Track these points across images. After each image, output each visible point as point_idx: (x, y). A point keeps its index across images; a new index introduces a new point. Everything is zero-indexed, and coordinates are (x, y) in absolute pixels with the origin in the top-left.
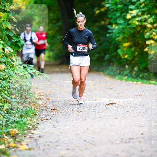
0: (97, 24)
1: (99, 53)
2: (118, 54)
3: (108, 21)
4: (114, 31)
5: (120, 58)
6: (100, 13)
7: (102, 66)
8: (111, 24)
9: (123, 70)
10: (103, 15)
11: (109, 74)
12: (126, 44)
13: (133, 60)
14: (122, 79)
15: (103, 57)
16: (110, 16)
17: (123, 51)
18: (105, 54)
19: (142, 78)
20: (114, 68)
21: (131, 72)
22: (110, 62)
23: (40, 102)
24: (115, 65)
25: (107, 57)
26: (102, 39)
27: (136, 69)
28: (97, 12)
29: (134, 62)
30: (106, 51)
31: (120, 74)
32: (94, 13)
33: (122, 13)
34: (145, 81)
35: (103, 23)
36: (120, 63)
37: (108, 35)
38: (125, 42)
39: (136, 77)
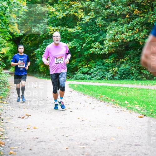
0: (32, 59)
1: (32, 69)
2: (39, 69)
3: (35, 58)
4: (38, 61)
5: (40, 71)
6: (33, 55)
7: (33, 73)
8: (36, 59)
9: (41, 75)
10: (34, 56)
11: (36, 77)
12: (42, 66)
13: (44, 71)
14: (40, 78)
15: (34, 71)
16: (36, 56)
17: (41, 68)
18: (34, 69)
19: (47, 78)
20: (38, 74)
21: (43, 76)
22: (36, 72)
23: (11, 86)
24: (38, 73)
25: (35, 70)
26: (33, 64)
27: (45, 75)
28: (32, 55)
29: (45, 72)
30: (35, 68)
31: (39, 76)
32: (31, 55)
33: (40, 55)
34: (49, 79)
35: (34, 58)
36: (40, 73)
37: (35, 63)
38: (42, 65)
39: (46, 77)
